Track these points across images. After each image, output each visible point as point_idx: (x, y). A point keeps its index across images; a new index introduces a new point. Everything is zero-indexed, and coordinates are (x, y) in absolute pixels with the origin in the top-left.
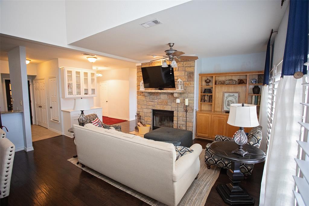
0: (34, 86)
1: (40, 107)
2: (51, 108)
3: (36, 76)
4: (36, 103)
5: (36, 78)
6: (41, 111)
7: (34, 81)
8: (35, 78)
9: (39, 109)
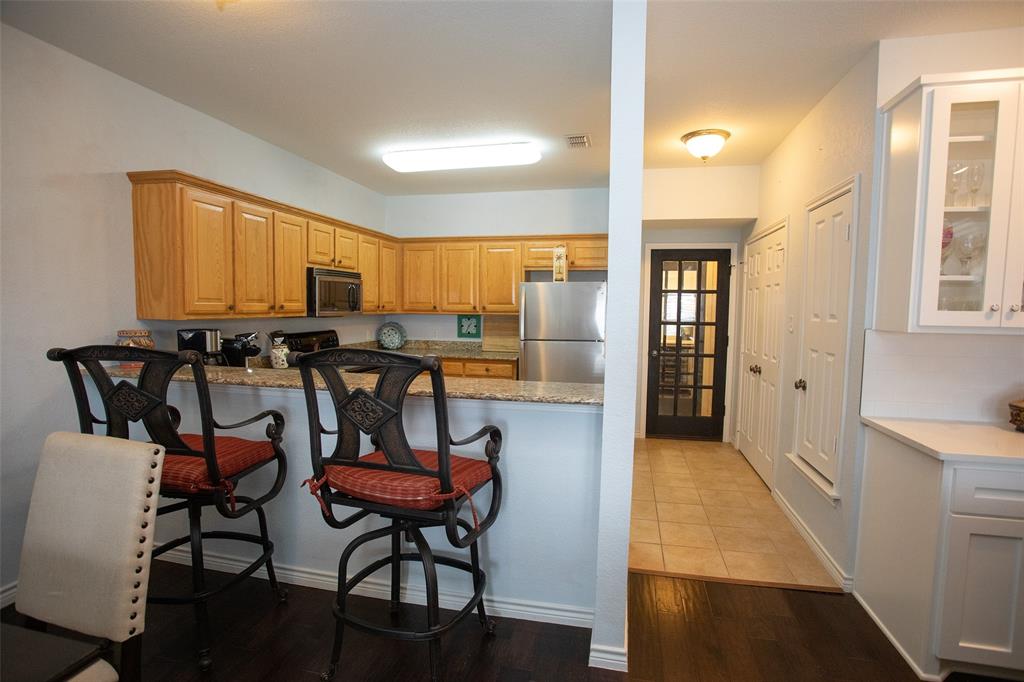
0: (745, 270)
1: (756, 370)
2: (801, 385)
3: (755, 220)
4: (742, 350)
5: (755, 233)
6: (758, 390)
7: (746, 248)
8: (749, 235)
9: (752, 377)
